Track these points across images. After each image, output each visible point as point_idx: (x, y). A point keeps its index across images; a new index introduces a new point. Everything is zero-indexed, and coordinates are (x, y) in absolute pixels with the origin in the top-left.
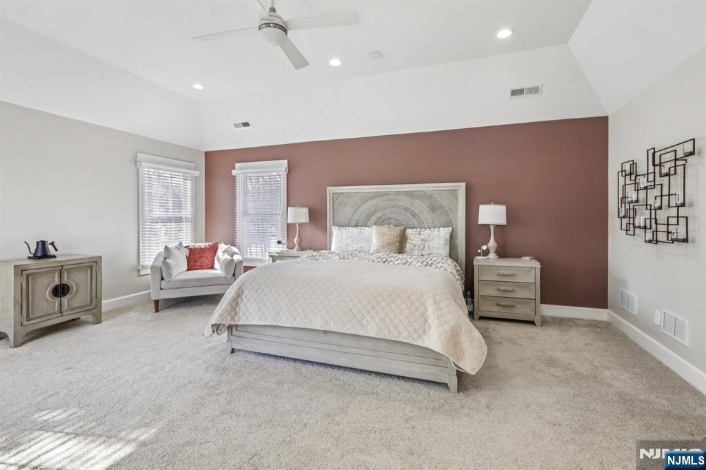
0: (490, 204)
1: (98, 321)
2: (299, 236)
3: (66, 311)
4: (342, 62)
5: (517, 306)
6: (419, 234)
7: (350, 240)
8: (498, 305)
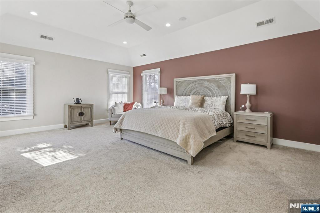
0: (247, 83)
1: (92, 126)
2: (163, 100)
3: (83, 121)
4: (171, 25)
5: (257, 137)
6: (211, 99)
7: (181, 101)
8: (246, 135)
